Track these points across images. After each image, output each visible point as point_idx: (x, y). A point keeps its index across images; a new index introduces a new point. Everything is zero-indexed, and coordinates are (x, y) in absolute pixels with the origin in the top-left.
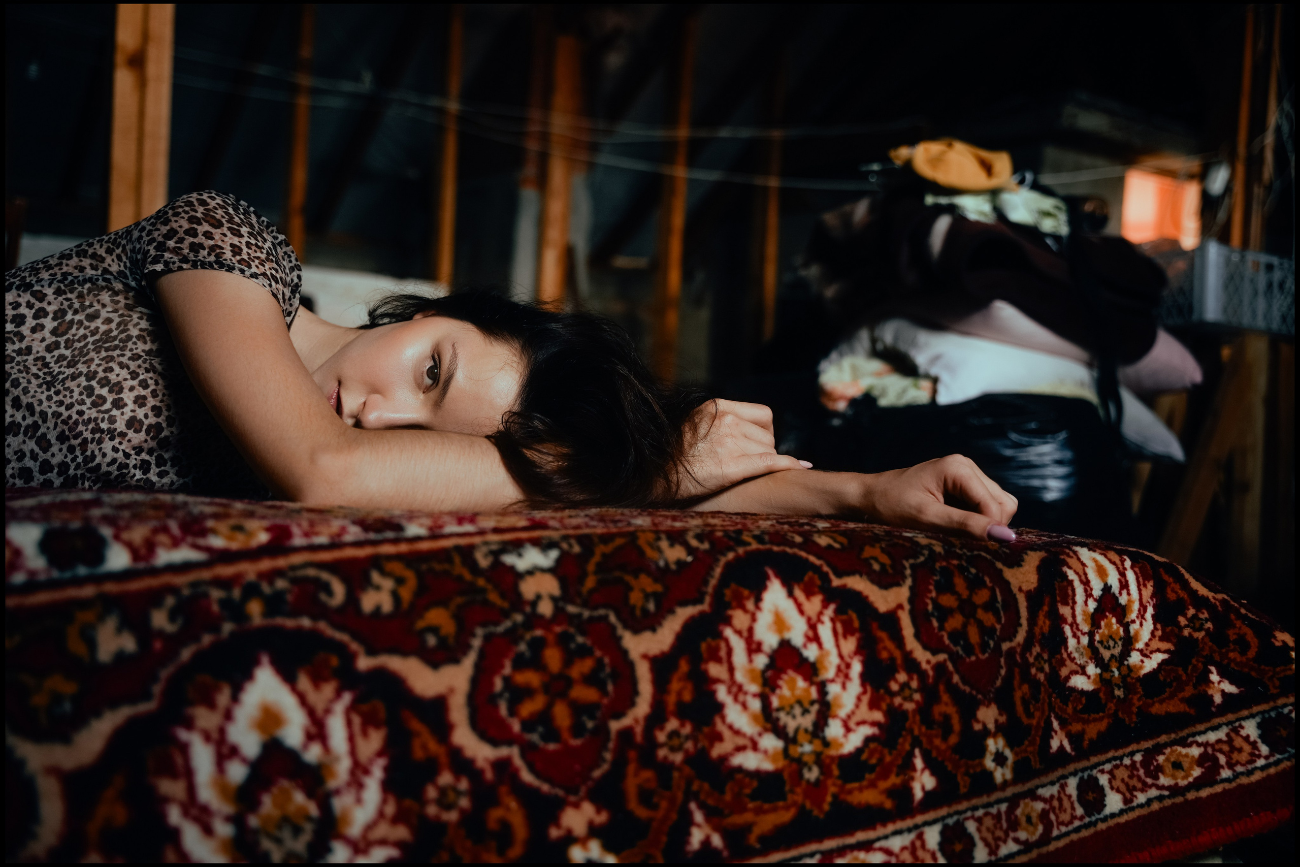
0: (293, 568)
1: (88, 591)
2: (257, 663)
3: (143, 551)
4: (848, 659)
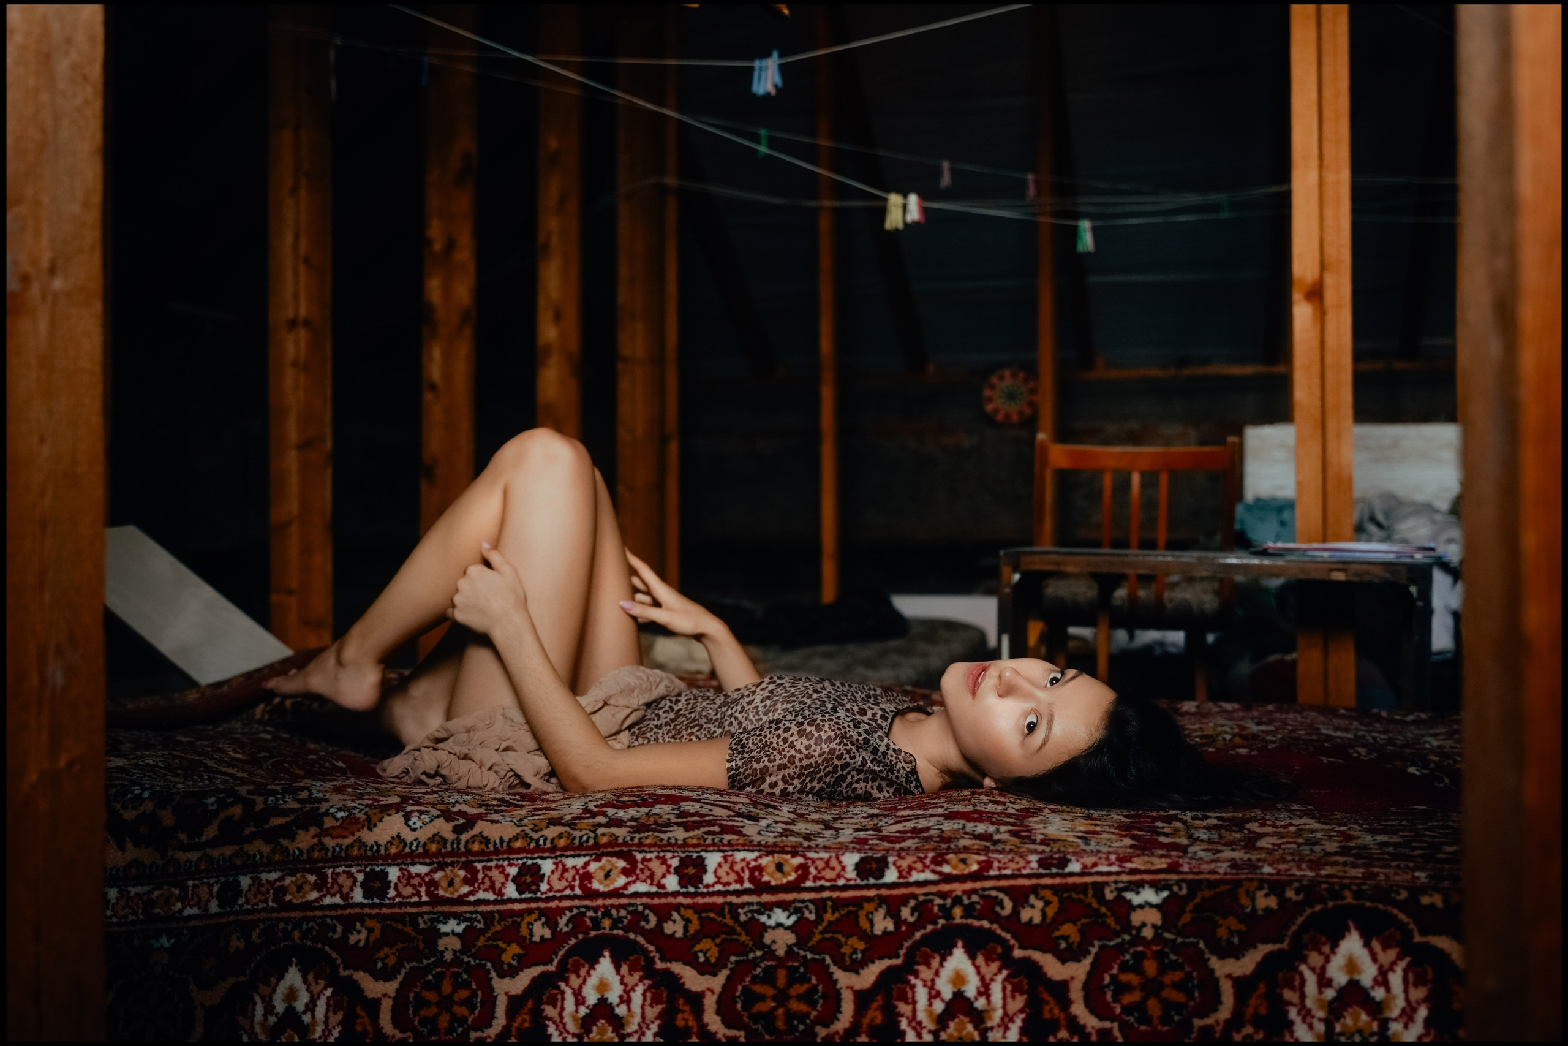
0: (984, 889)
1: (872, 893)
2: (955, 946)
3: (904, 873)
4: (1415, 1005)
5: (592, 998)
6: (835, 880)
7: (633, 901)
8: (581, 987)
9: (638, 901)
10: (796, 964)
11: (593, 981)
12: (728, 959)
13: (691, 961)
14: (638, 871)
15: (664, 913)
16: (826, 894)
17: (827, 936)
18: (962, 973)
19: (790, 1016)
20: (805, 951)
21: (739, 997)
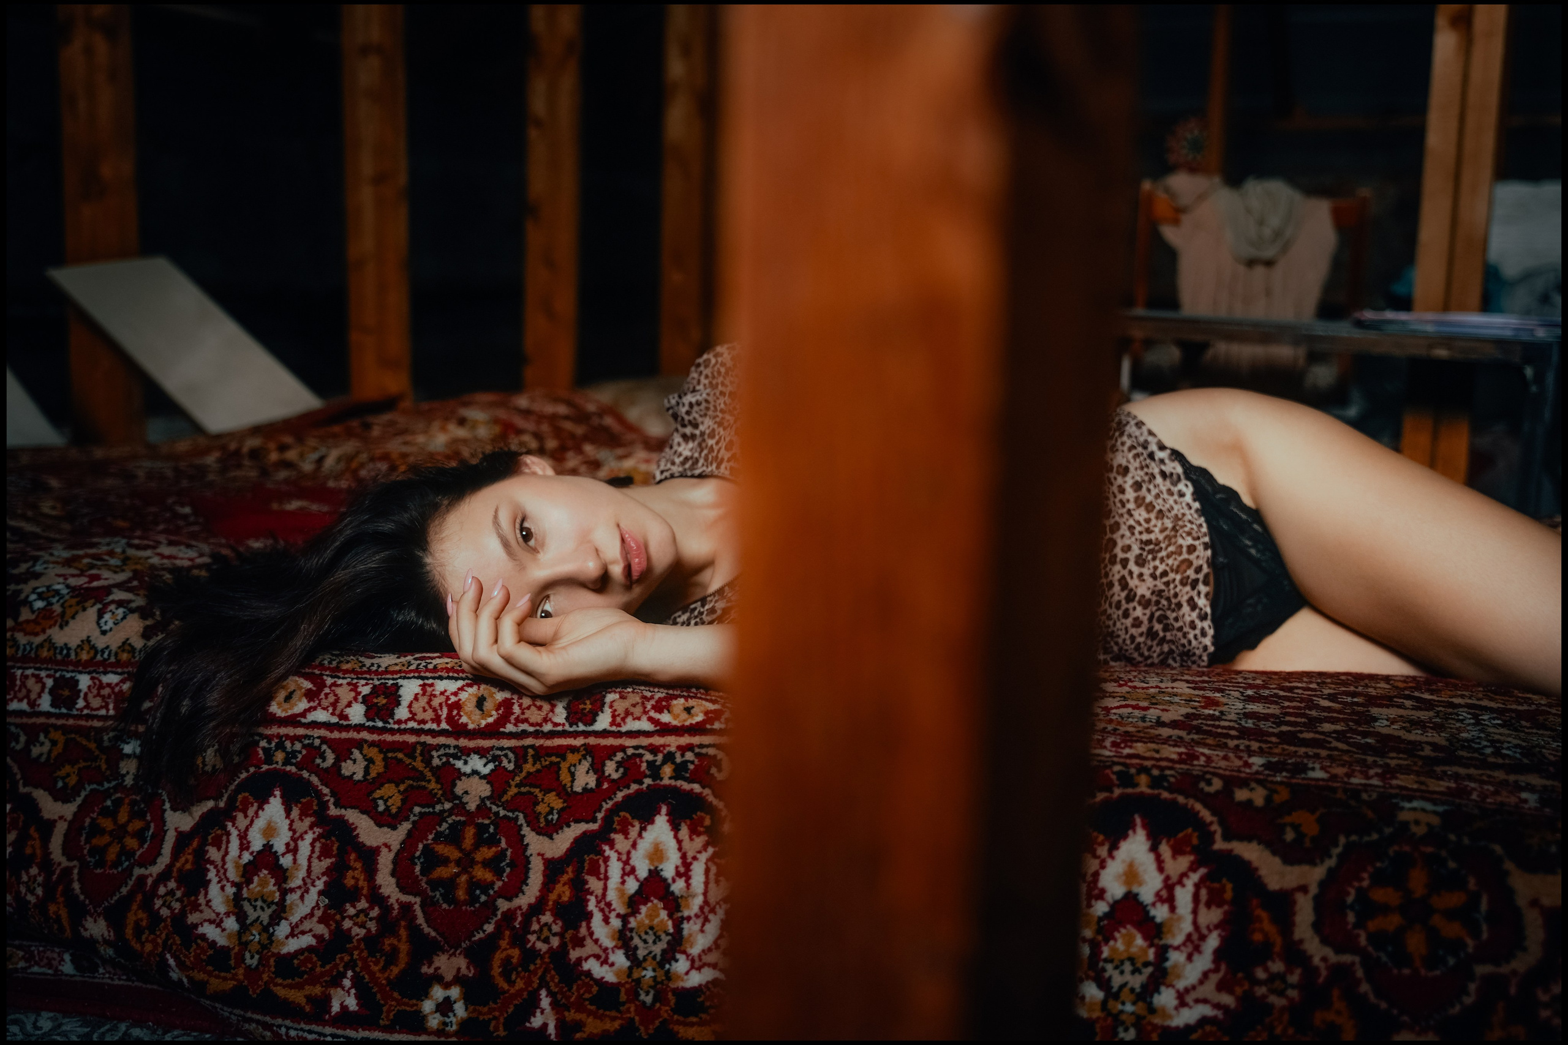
0: (701, 746)
1: (578, 742)
3: (619, 719)
4: (1205, 931)
5: (257, 844)
6: (540, 725)
7: (309, 732)
8: (247, 829)
9: (317, 733)
10: (487, 822)
11: (260, 823)
12: (411, 810)
13: (369, 810)
14: (322, 696)
15: (343, 750)
16: (529, 741)
17: (523, 790)
18: (661, 847)
19: (474, 885)
20: (498, 806)
21: (419, 858)
